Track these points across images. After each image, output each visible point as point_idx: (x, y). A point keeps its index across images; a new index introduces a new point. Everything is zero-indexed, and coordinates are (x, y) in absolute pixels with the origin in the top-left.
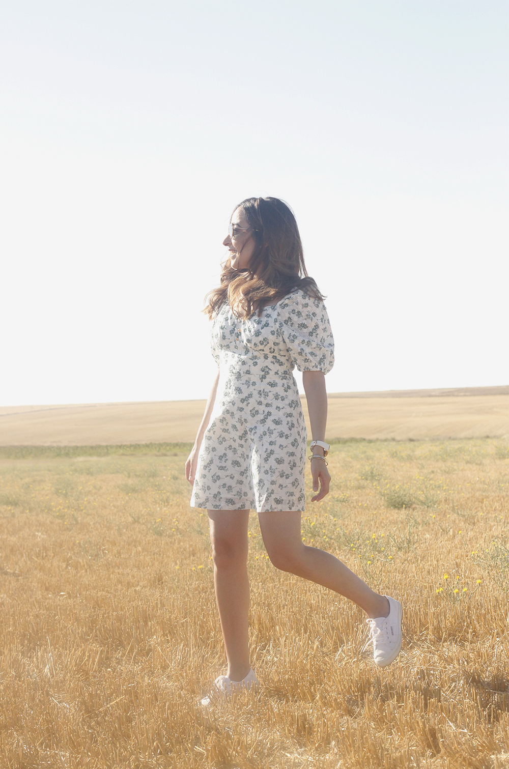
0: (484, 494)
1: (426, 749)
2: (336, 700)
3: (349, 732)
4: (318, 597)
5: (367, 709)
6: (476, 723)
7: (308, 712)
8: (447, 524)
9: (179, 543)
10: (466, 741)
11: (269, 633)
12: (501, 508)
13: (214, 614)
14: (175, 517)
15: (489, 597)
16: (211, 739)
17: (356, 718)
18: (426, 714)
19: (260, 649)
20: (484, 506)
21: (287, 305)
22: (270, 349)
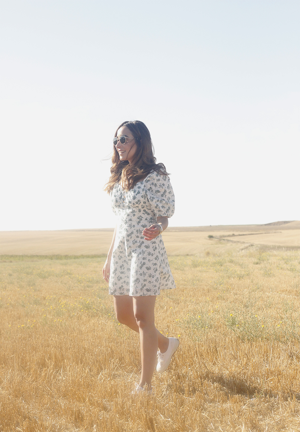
0: (184, 287)
1: (147, 429)
2: (97, 402)
3: (104, 420)
4: (89, 344)
5: (115, 407)
6: (176, 416)
7: (81, 408)
8: (163, 304)
9: (11, 312)
10: (169, 425)
11: (60, 364)
12: (193, 295)
13: (29, 353)
14: (9, 297)
15: (185, 345)
16: (25, 423)
17: (108, 412)
18: (148, 410)
19: (55, 373)
20: (184, 293)
21: (149, 181)
22: (142, 206)
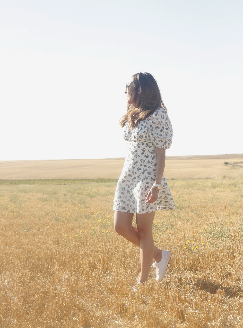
0: (206, 204)
1: (179, 319)
2: (138, 297)
3: (144, 311)
4: (130, 250)
5: (152, 301)
6: (202, 308)
7: (125, 302)
8: (189, 218)
9: (67, 224)
10: (197, 316)
11: (107, 266)
12: (213, 211)
13: (82, 257)
14: (65, 213)
15: (208, 251)
16: (81, 314)
17: (147, 305)
18: (179, 303)
19: (103, 273)
20: (206, 209)
21: (150, 119)
22: (144, 140)
